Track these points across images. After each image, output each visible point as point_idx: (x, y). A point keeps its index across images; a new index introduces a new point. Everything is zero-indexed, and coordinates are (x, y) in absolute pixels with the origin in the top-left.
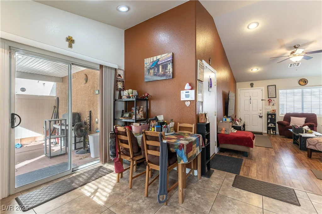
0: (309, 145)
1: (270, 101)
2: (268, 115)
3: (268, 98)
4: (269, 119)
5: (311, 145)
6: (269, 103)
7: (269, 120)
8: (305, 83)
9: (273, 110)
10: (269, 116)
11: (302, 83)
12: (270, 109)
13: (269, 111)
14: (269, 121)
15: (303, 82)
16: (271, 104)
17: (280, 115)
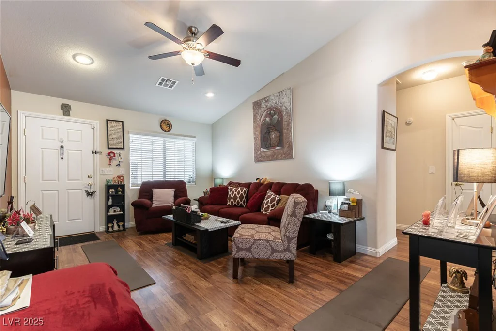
0: (237, 252)
1: (111, 156)
2: (108, 187)
3: (109, 148)
4: (111, 198)
5: (242, 249)
6: (110, 160)
7: (111, 200)
8: (168, 128)
9: (119, 177)
10: (111, 191)
11: (164, 127)
12: (112, 174)
13: (110, 178)
14: (110, 203)
15: (166, 126)
16: (114, 163)
17: (131, 188)
